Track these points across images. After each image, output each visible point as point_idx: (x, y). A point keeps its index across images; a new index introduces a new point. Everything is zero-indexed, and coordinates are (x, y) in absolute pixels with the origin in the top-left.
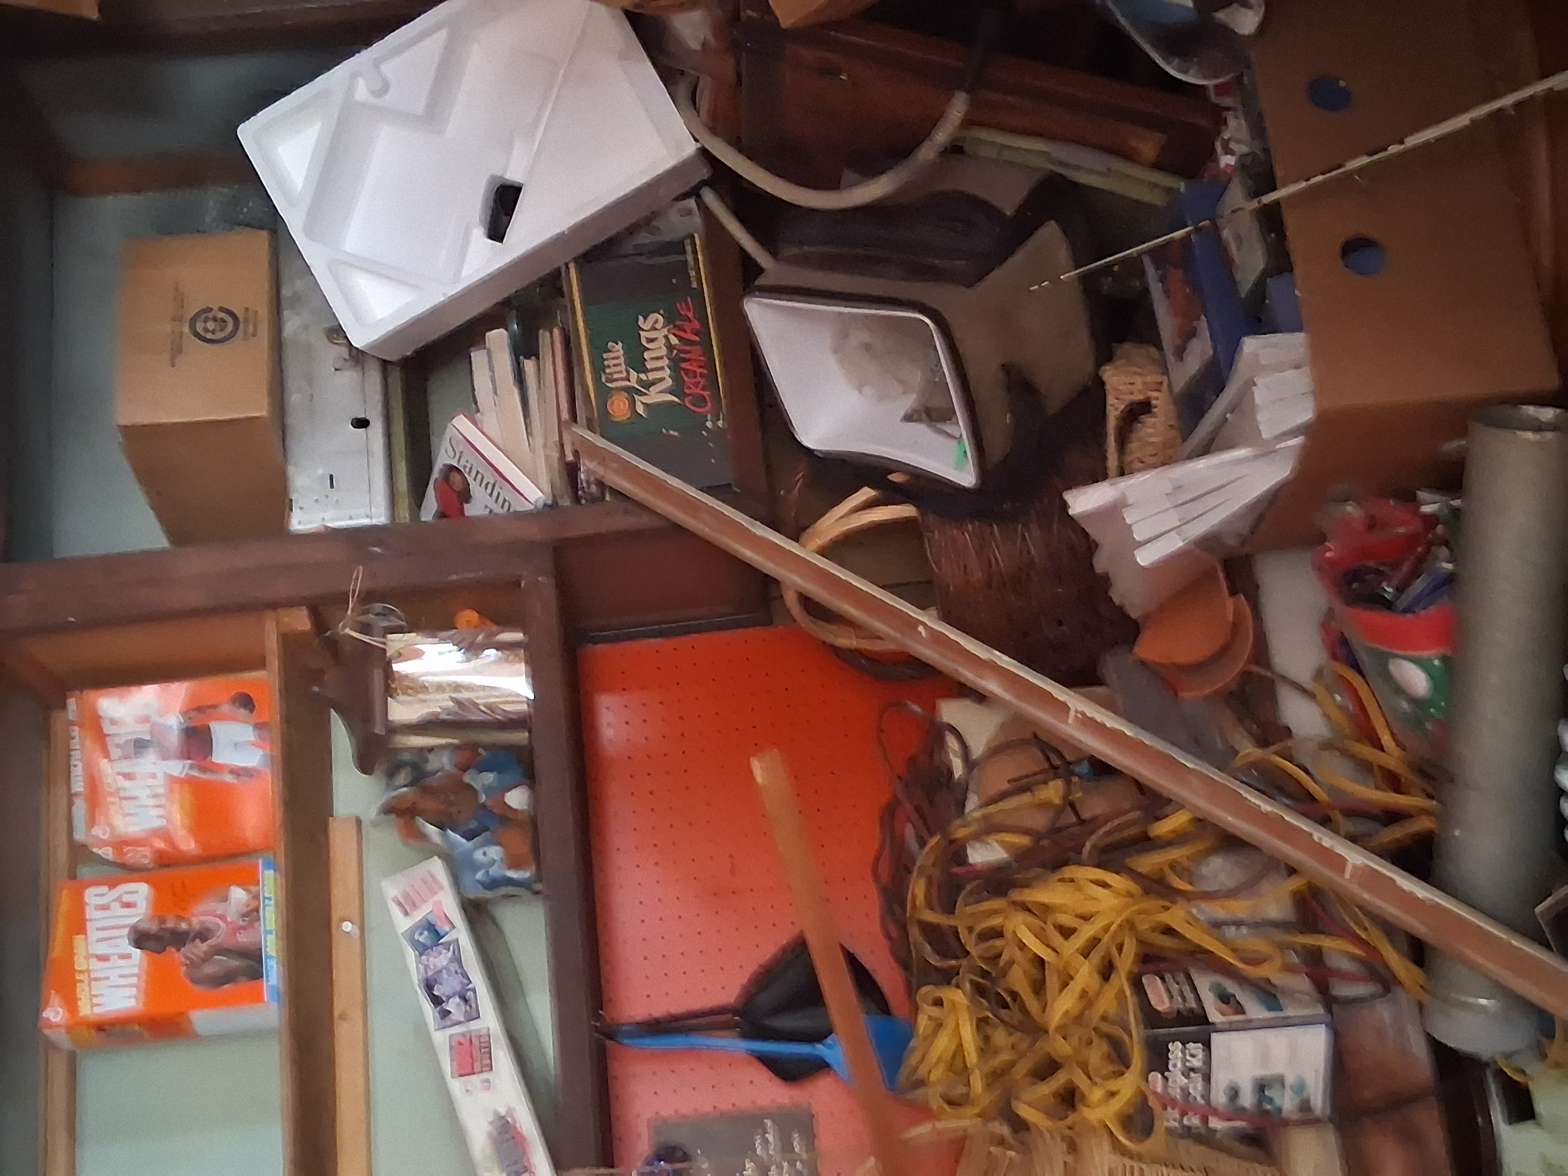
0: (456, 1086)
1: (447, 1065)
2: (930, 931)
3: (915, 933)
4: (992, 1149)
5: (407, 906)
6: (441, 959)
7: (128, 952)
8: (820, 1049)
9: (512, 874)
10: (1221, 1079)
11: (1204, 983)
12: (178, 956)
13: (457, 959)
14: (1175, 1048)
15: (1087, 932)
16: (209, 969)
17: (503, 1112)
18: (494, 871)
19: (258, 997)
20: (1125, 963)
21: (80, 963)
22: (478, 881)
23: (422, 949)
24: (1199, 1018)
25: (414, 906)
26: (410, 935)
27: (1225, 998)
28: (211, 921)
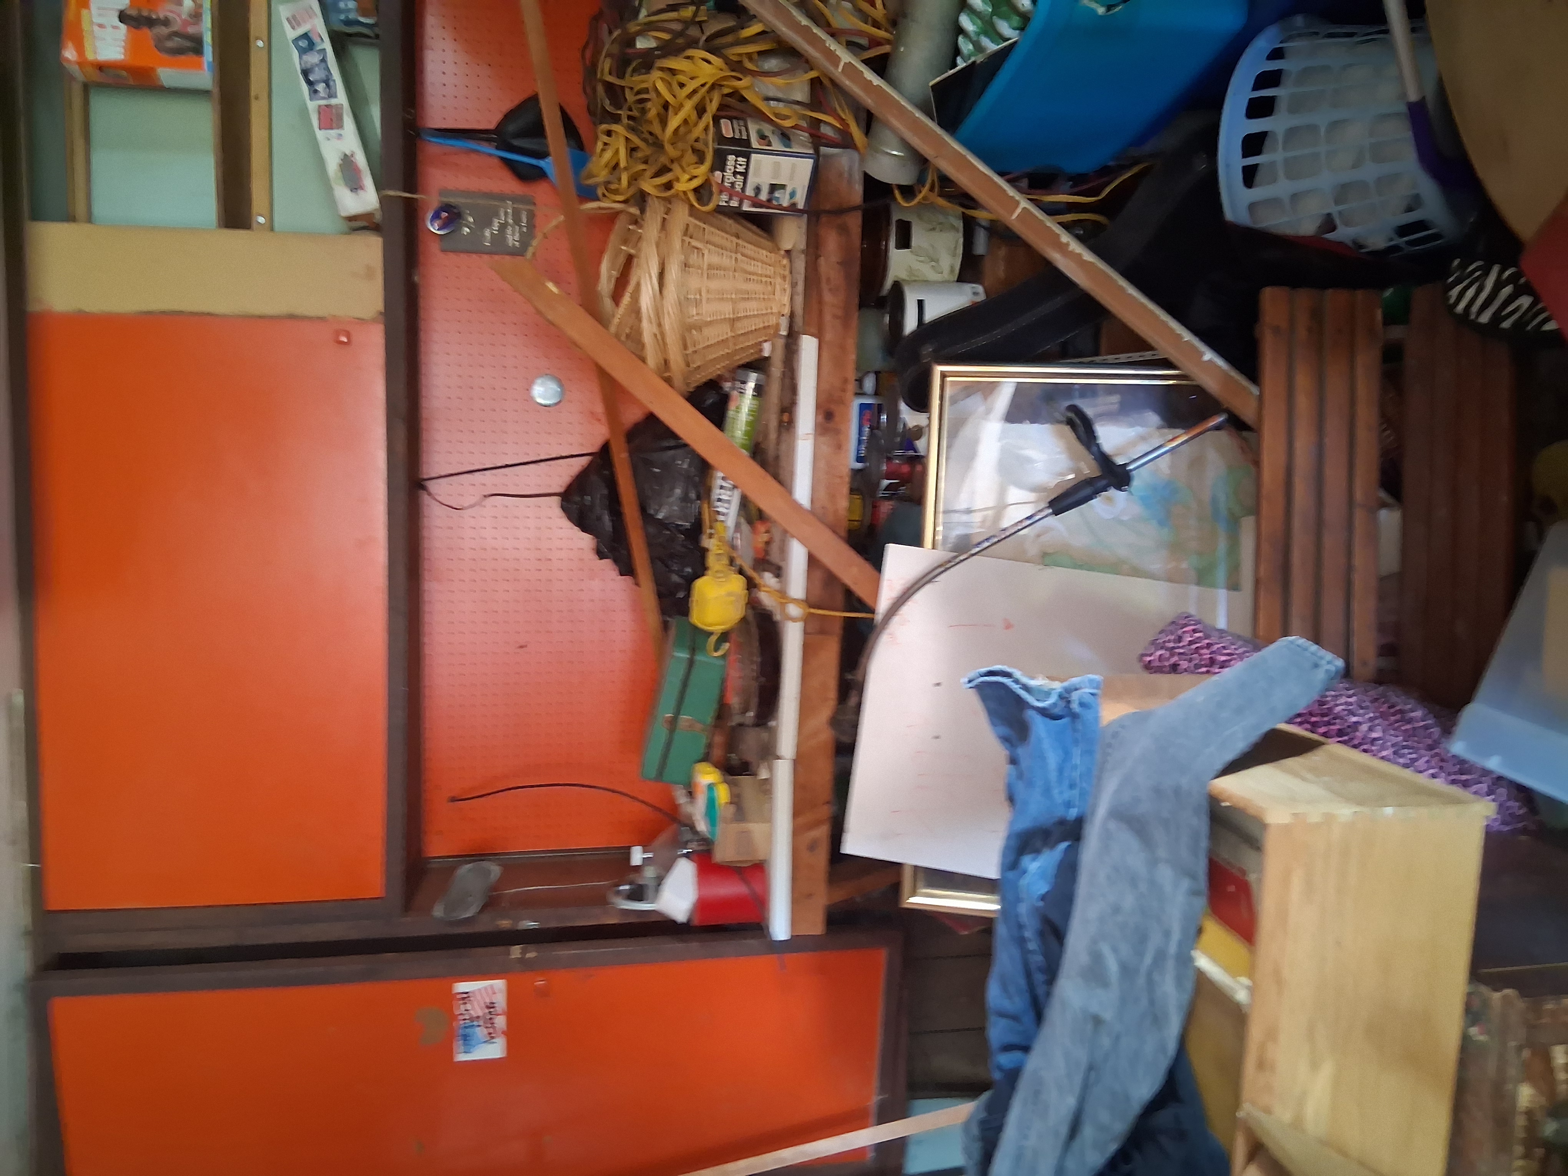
0: (320, 134)
1: (315, 122)
2: (610, 88)
3: (600, 89)
4: (630, 227)
5: (294, 22)
6: (313, 59)
7: (116, 25)
8: (541, 163)
9: (362, 19)
10: (752, 181)
11: (753, 128)
12: (148, 34)
13: (324, 60)
14: (731, 158)
15: (691, 86)
16: (170, 44)
17: (348, 153)
18: (352, 16)
19: (199, 66)
20: (712, 107)
21: (85, 26)
22: (342, 20)
23: (302, 51)
24: (747, 143)
25: (299, 24)
26: (296, 41)
27: (762, 137)
28: (171, 15)
